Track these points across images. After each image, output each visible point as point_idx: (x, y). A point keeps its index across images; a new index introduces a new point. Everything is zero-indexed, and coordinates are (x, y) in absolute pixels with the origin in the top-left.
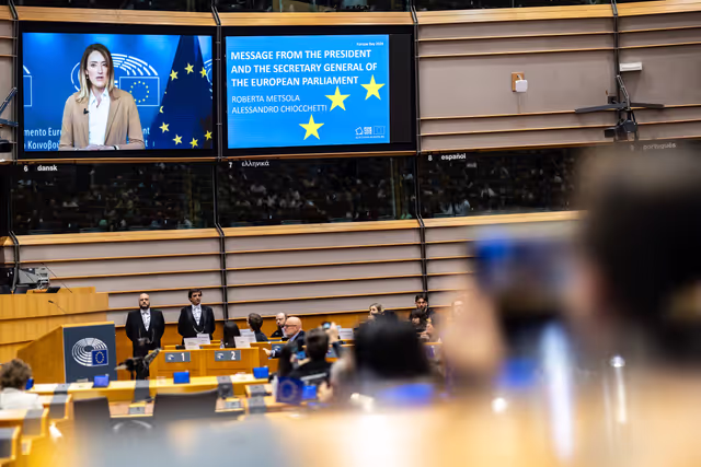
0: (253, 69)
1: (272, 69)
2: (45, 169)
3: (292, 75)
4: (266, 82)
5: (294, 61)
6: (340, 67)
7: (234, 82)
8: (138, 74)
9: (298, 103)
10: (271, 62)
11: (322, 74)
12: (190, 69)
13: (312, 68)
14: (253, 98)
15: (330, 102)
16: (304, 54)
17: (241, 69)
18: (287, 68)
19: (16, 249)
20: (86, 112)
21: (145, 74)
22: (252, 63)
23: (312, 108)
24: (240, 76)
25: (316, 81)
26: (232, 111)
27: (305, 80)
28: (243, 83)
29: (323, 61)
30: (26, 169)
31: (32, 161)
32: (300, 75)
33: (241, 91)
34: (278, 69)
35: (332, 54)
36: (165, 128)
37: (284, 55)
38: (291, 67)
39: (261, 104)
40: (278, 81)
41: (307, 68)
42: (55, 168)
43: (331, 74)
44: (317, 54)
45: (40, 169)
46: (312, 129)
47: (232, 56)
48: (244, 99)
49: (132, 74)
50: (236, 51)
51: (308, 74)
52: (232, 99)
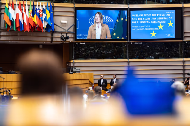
0: (138, 19)
1: (143, 19)
2: (82, 43)
3: (148, 20)
4: (141, 22)
5: (149, 17)
6: (162, 18)
7: (132, 22)
8: (108, 20)
9: (150, 28)
10: (143, 17)
11: (157, 20)
12: (122, 19)
13: (154, 19)
14: (138, 26)
15: (159, 28)
16: (152, 15)
17: (135, 19)
18: (147, 19)
19: (74, 63)
20: (95, 30)
21: (110, 20)
22: (137, 17)
23: (154, 29)
24: (134, 21)
25: (155, 22)
26: (132, 30)
27: (152, 22)
28: (135, 22)
29: (157, 17)
30: (77, 43)
31: (79, 41)
32: (151, 20)
33: (134, 24)
34: (144, 19)
35: (160, 15)
36: (115, 34)
37: (146, 15)
38: (148, 19)
39: (140, 28)
40: (144, 22)
41: (152, 19)
42: (84, 43)
43: (159, 20)
44: (155, 15)
45: (81, 43)
46: (153, 35)
47: (132, 15)
48: (135, 27)
49: (106, 20)
50: (133, 14)
51: (153, 20)
52: (132, 27)
